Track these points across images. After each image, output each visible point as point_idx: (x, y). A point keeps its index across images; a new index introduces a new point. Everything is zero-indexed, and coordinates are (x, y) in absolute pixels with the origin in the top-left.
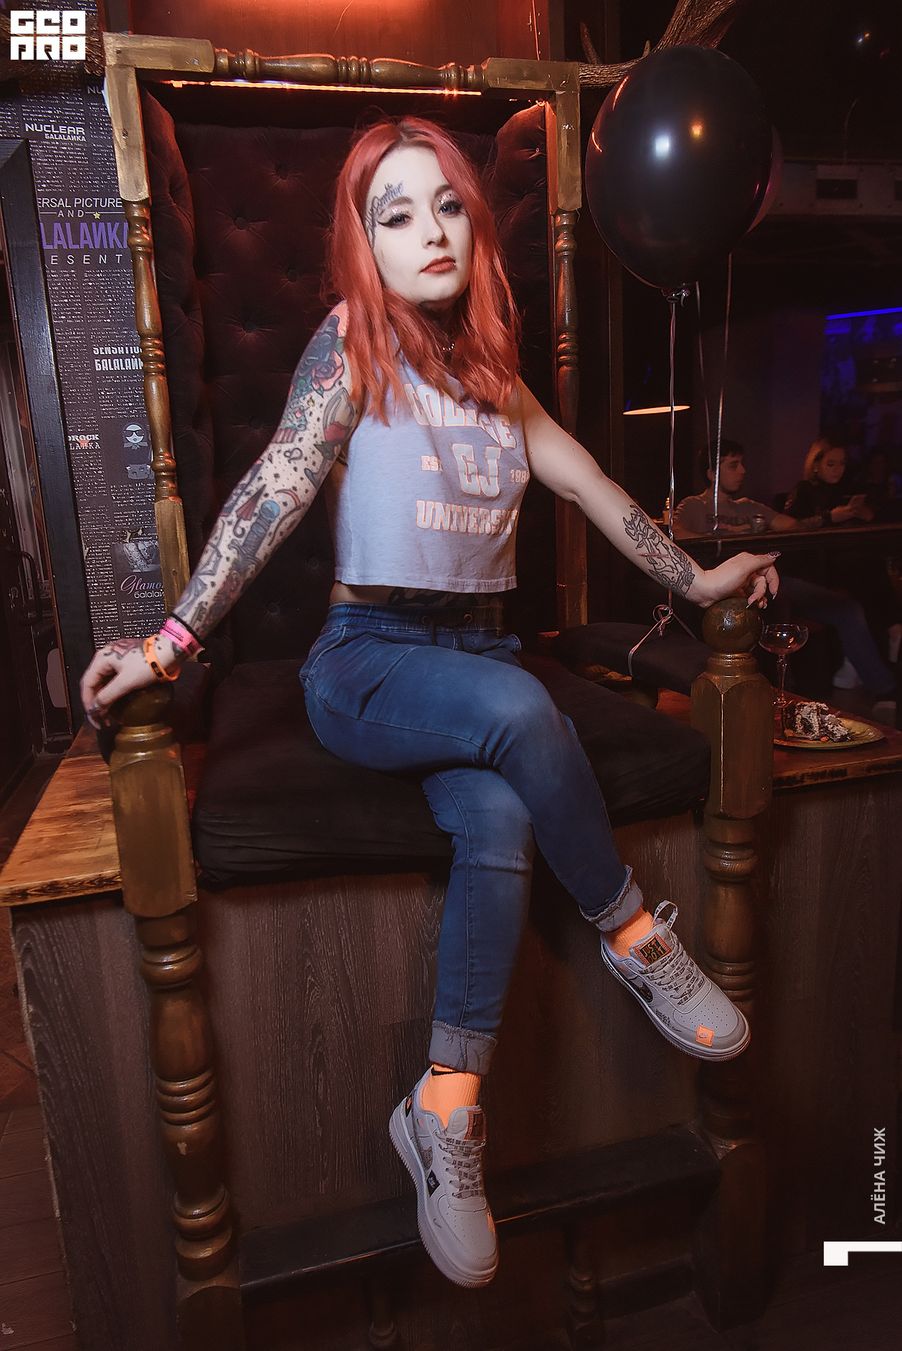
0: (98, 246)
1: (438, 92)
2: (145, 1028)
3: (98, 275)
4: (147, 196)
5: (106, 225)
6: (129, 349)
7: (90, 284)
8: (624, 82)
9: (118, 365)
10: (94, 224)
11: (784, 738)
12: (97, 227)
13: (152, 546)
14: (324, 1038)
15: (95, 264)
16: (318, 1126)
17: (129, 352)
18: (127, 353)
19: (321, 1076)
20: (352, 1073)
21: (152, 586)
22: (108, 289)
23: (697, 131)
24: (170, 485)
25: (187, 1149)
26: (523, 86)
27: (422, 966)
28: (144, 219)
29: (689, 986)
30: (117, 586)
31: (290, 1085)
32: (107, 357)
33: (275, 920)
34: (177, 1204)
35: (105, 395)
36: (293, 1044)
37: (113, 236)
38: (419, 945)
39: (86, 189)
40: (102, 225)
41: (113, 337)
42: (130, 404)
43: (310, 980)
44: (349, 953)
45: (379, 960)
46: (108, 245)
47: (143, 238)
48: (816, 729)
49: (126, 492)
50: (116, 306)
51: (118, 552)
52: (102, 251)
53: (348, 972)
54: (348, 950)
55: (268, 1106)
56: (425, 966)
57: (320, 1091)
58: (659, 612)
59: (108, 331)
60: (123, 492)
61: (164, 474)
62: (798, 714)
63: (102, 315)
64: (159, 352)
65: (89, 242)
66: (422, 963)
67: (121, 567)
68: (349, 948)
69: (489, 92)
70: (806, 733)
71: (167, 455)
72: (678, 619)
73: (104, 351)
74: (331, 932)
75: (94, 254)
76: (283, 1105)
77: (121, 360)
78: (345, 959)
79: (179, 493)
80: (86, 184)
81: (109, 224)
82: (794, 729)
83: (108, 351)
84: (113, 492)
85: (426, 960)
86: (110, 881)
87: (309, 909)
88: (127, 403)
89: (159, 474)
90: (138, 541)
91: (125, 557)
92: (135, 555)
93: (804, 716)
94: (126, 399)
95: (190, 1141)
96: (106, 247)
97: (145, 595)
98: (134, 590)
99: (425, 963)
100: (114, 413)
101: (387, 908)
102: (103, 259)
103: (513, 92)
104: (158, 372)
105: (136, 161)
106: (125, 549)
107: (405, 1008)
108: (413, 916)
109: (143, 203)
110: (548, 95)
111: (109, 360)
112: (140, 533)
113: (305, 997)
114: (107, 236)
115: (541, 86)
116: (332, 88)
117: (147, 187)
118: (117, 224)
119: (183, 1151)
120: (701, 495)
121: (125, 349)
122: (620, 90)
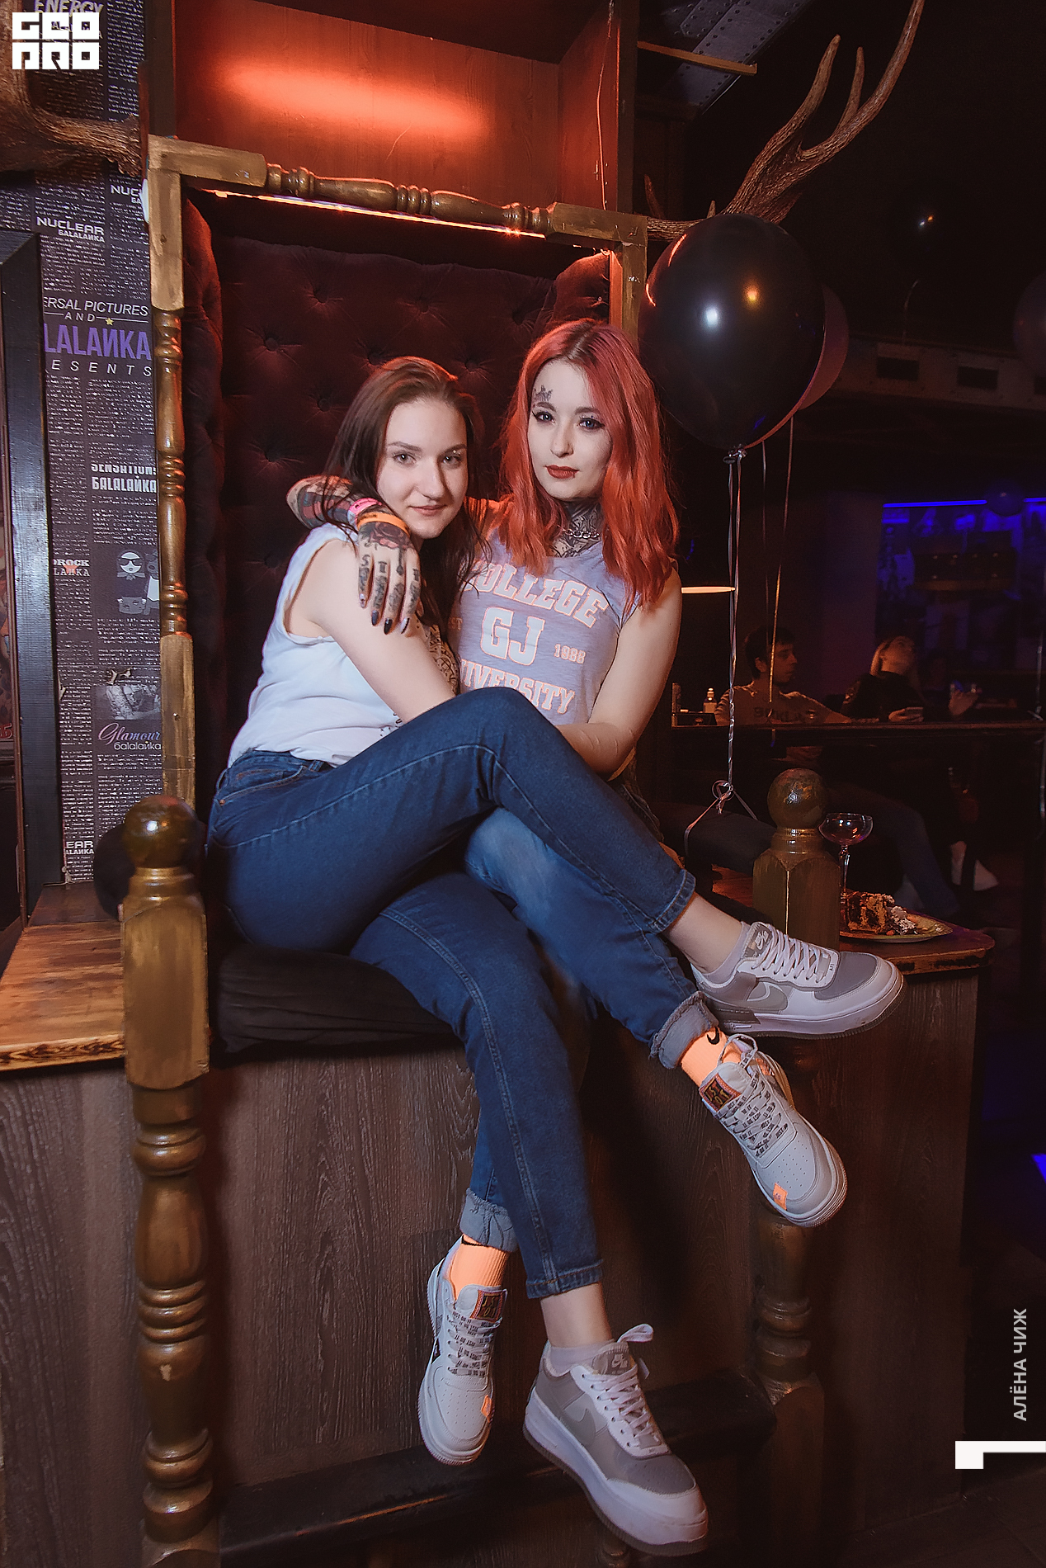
0: (107, 354)
1: (499, 230)
2: (128, 1230)
3: (105, 385)
4: (182, 306)
5: (119, 333)
6: (133, 469)
7: (95, 394)
8: (682, 240)
9: (118, 485)
10: (105, 331)
11: (848, 930)
12: (109, 334)
13: (140, 691)
14: (334, 1250)
15: (102, 373)
16: (320, 1358)
17: (133, 472)
18: (131, 472)
19: (327, 1296)
20: (363, 1293)
21: (135, 736)
22: (114, 401)
23: (752, 296)
24: (179, 618)
25: (172, 1373)
26: (590, 233)
27: (451, 1168)
28: (176, 330)
29: (765, 1135)
30: (94, 735)
31: (291, 1306)
32: (106, 475)
33: (289, 1106)
34: (151, 1446)
35: (101, 517)
36: (298, 1256)
37: (126, 345)
38: (449, 1142)
39: (100, 292)
40: (114, 332)
41: (115, 454)
42: (129, 529)
43: (323, 1179)
44: (369, 1148)
45: (402, 1158)
46: (120, 354)
47: (170, 350)
48: (882, 922)
49: (116, 627)
50: (122, 421)
51: (99, 695)
52: (111, 360)
53: (367, 1171)
54: (368, 1145)
55: (264, 1332)
56: (454, 1167)
57: (325, 1315)
58: (718, 788)
59: (110, 447)
60: (112, 627)
61: (172, 606)
62: (863, 905)
63: (105, 428)
64: (179, 473)
65: (98, 349)
66: (451, 1163)
67: (101, 713)
68: (370, 1142)
69: (553, 236)
70: (871, 926)
71: (178, 585)
72: (738, 797)
73: (103, 468)
74: (351, 1122)
75: (103, 362)
76: (281, 1332)
77: (123, 480)
78: (365, 1155)
79: (189, 628)
80: (100, 287)
81: (122, 332)
82: (859, 922)
83: (108, 468)
84: (100, 627)
85: (456, 1160)
86: (108, 1047)
87: (327, 1094)
88: (126, 527)
89: (166, 606)
90: (124, 684)
91: (107, 701)
92: (119, 700)
93: (869, 908)
94: (124, 523)
95: (174, 1363)
96: (116, 355)
97: (127, 747)
98: (115, 740)
99: (454, 1165)
100: (110, 537)
101: (416, 1098)
102: (112, 369)
103: (578, 239)
104: (177, 495)
105: (172, 269)
106: (108, 692)
107: (428, 1217)
108: (443, 1108)
109: (175, 313)
110: (614, 245)
111: (109, 479)
112: (127, 675)
113: (315, 1199)
114: (119, 345)
115: (608, 236)
116: (388, 215)
117: (182, 297)
118: (132, 333)
119: (166, 1376)
120: (749, 686)
121: (128, 468)
122: (676, 247)
